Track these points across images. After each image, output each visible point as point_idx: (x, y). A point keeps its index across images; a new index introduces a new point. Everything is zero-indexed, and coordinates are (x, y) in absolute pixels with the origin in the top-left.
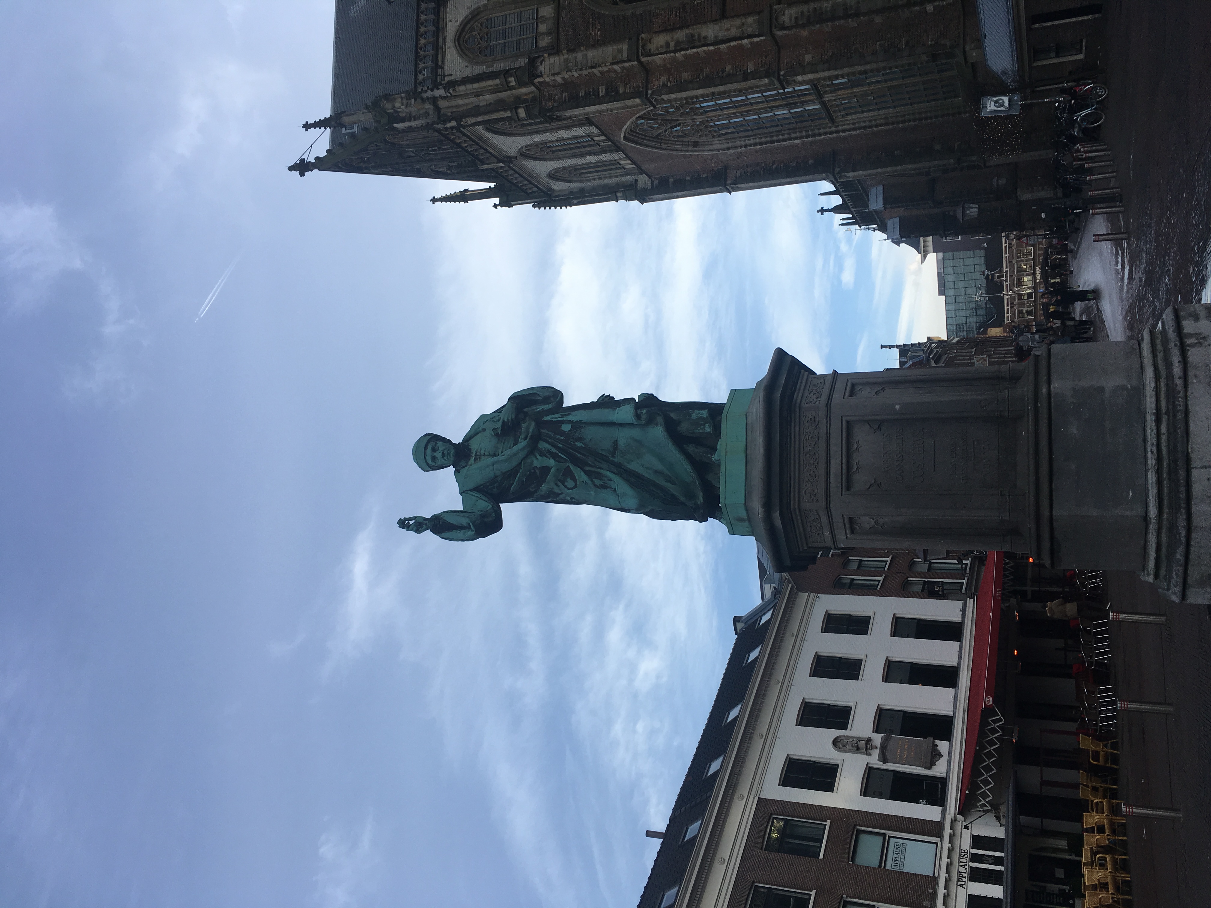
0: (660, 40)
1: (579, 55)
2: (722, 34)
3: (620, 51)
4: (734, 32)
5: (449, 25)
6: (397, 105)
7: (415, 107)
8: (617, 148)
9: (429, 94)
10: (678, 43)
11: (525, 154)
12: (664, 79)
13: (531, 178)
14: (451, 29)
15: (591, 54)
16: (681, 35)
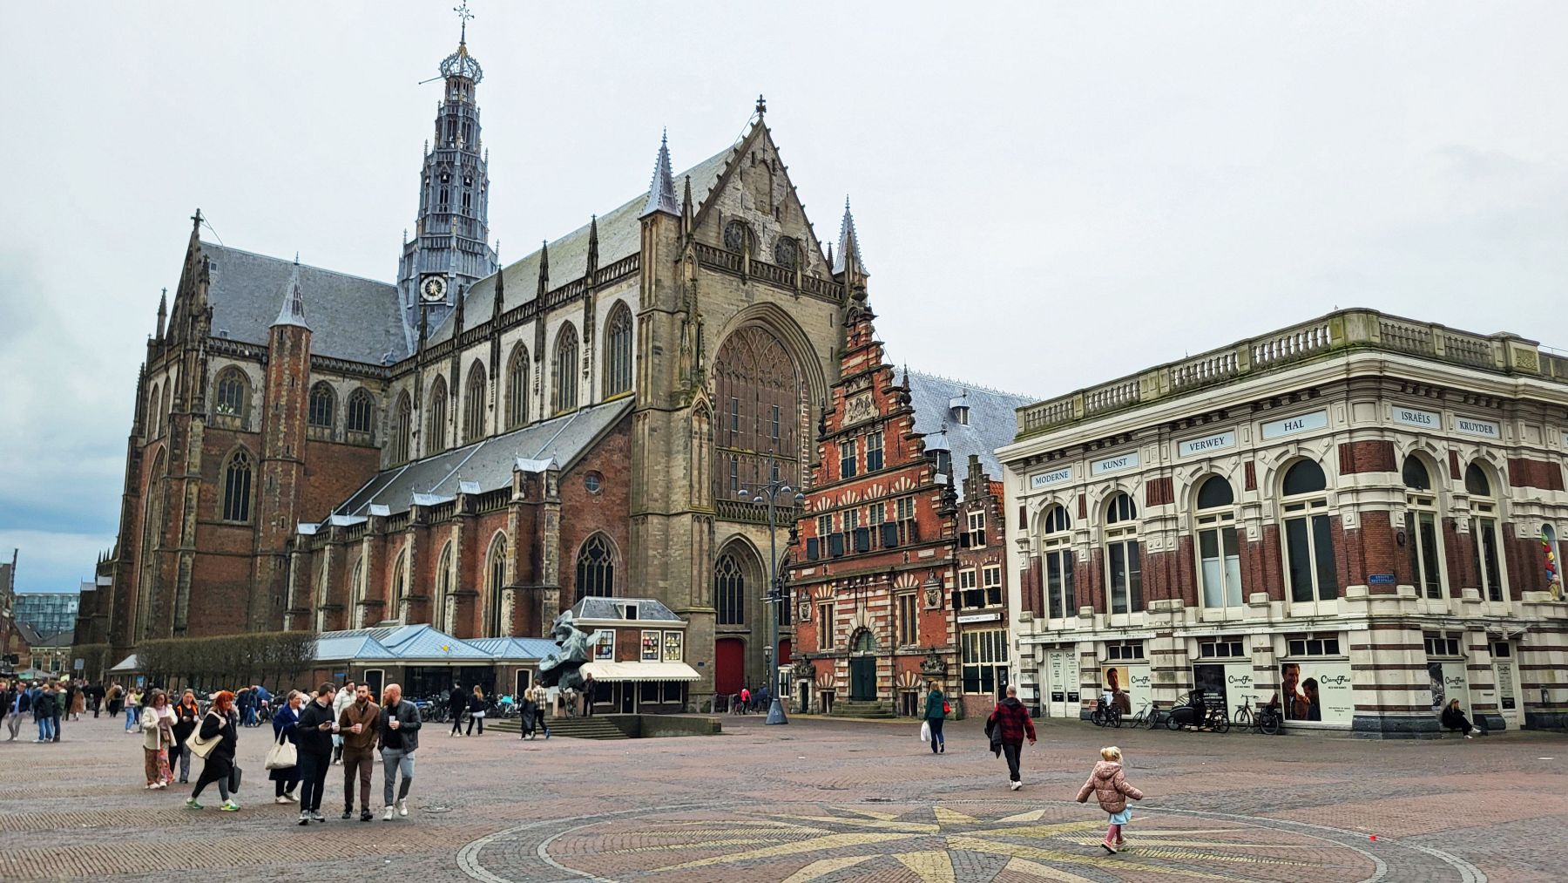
0: (195, 489)
1: (200, 443)
2: (188, 524)
3: (195, 467)
4: (188, 530)
5: (245, 363)
6: (202, 324)
7: (198, 335)
8: (159, 439)
9: (202, 348)
10: (191, 500)
11: (168, 379)
12: (174, 487)
13: (157, 372)
14: (242, 364)
15: (198, 450)
16: (194, 502)
